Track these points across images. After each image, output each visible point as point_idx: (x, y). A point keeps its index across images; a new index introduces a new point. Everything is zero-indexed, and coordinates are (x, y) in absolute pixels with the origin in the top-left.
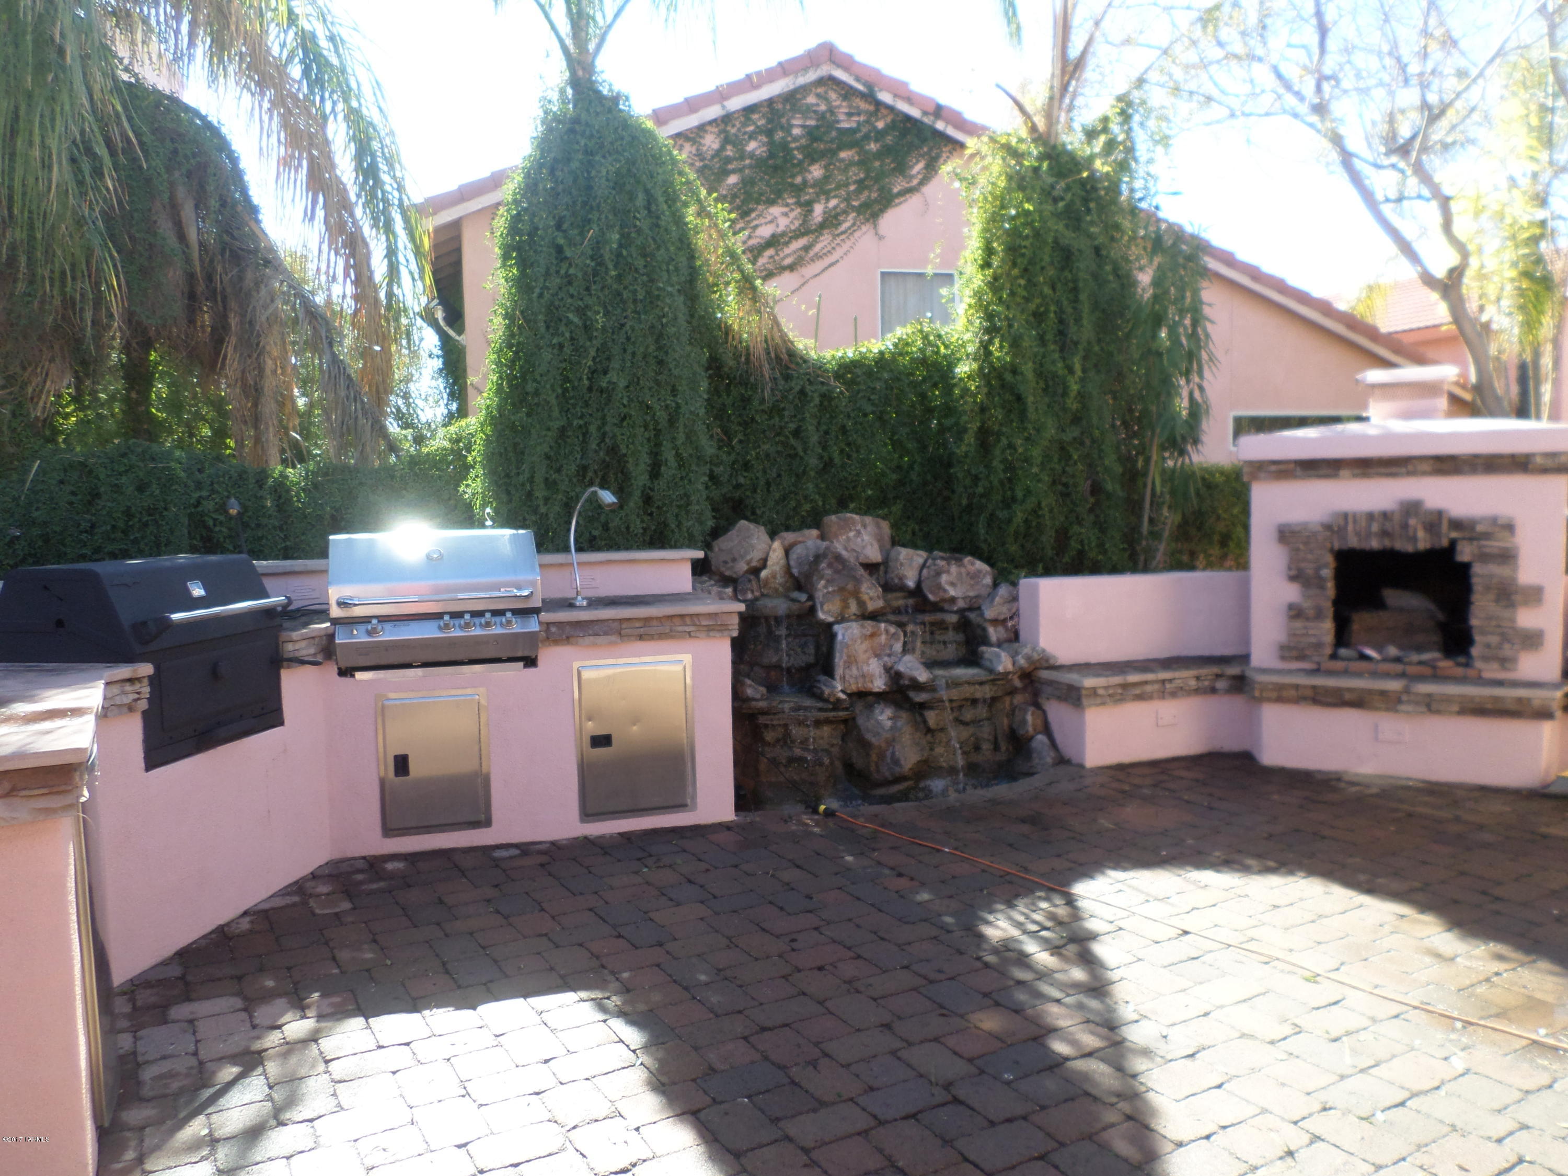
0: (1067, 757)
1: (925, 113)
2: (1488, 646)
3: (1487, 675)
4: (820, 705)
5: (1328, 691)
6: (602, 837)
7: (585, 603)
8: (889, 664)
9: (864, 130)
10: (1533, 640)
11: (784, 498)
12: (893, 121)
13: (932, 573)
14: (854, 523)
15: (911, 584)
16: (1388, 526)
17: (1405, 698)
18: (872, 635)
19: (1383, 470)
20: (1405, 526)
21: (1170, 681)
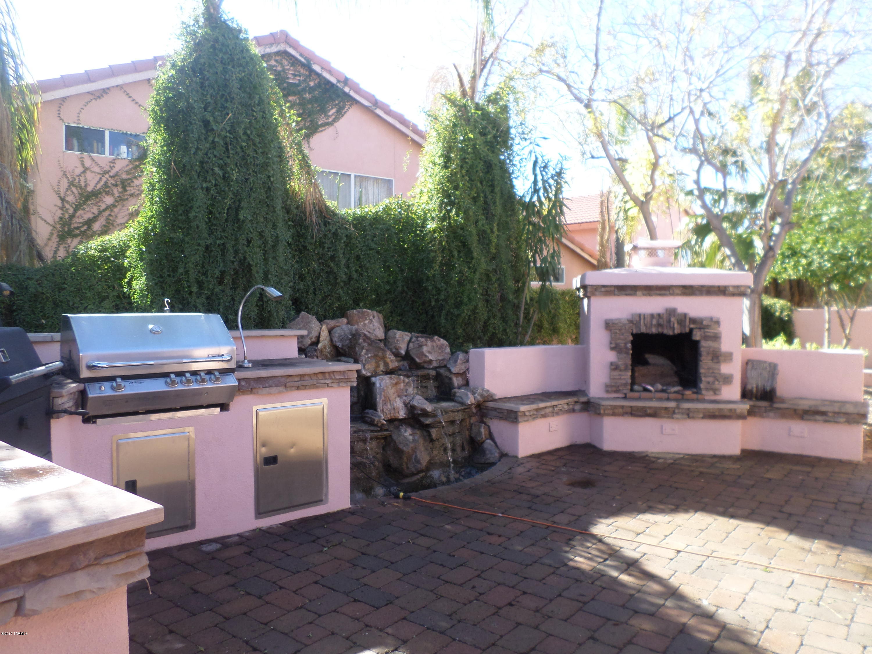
0: (505, 453)
1: (339, 81)
2: (708, 383)
3: (707, 398)
4: (372, 428)
5: (638, 408)
6: (270, 527)
7: (250, 365)
8: (407, 401)
9: (303, 86)
10: (728, 379)
11: (323, 299)
12: (319, 83)
13: (416, 346)
14: (368, 315)
15: (403, 352)
16: (661, 321)
17: (677, 411)
18: (397, 384)
19: (658, 292)
20: (669, 321)
21: (556, 406)
